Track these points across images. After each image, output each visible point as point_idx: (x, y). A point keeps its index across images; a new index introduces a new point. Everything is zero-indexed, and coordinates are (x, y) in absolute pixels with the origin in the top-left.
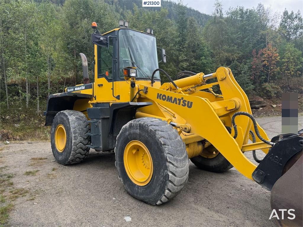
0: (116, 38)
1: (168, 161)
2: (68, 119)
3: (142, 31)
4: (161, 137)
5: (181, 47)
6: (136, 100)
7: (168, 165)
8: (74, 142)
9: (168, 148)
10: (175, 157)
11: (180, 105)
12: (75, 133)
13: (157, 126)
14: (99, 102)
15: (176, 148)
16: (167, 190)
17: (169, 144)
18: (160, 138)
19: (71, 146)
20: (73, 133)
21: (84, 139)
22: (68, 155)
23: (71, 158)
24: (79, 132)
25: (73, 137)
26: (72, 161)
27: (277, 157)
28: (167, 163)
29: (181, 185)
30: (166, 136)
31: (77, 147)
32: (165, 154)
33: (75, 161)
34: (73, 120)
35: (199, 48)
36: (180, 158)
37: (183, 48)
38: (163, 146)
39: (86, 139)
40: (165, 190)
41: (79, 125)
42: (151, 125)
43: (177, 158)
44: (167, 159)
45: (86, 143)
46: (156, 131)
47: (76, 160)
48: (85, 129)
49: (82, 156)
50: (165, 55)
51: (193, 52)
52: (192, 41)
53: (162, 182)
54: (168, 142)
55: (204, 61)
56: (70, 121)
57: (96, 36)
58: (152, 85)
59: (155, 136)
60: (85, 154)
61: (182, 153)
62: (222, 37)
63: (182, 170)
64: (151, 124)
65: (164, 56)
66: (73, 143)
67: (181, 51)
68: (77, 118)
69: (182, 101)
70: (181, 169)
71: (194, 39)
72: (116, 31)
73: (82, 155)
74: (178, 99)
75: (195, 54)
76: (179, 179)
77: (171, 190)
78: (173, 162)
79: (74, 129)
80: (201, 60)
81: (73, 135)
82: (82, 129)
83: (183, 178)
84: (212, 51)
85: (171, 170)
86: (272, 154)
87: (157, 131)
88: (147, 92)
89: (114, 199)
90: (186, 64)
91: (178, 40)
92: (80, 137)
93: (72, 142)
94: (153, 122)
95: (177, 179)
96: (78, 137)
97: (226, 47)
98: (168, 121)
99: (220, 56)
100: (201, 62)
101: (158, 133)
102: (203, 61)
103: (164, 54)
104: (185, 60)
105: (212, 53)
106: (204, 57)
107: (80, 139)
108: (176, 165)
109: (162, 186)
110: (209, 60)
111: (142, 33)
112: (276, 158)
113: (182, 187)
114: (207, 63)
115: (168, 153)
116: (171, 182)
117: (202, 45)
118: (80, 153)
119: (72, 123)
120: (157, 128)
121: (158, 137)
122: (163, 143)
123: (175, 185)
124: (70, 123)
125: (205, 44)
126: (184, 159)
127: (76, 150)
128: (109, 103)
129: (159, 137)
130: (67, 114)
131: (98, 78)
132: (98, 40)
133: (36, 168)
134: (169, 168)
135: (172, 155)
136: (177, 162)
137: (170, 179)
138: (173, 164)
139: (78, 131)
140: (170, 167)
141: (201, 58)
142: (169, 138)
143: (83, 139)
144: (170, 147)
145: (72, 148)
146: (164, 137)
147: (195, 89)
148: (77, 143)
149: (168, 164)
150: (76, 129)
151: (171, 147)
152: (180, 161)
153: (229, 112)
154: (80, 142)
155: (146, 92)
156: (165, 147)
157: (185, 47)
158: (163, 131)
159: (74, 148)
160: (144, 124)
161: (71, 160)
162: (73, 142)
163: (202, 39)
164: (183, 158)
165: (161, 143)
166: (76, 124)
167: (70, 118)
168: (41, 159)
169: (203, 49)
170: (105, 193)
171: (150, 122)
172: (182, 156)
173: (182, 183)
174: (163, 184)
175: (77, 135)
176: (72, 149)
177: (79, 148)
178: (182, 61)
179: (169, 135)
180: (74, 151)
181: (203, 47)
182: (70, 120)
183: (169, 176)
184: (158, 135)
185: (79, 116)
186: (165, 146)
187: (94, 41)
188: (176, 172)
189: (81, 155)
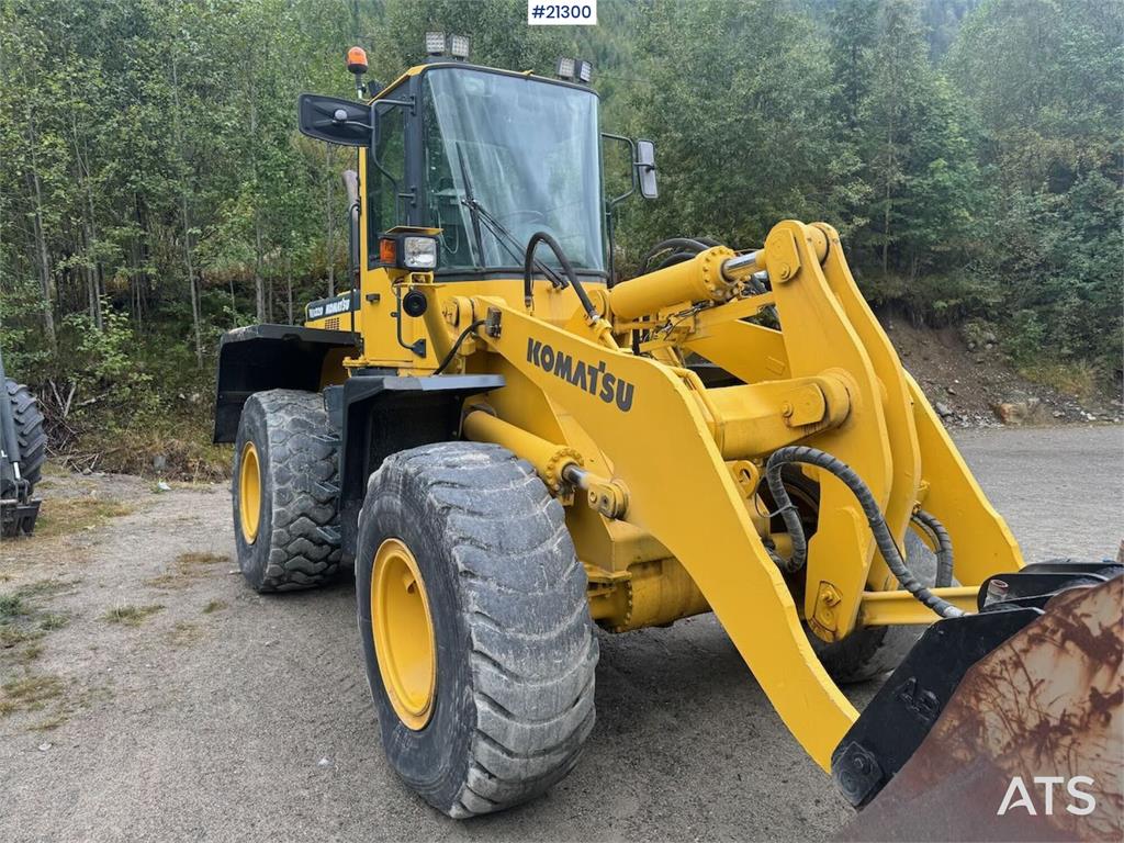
0: (412, 106)
1: (475, 648)
2: (265, 425)
3: (526, 73)
4: (463, 539)
5: (839, 123)
6: (462, 365)
7: (477, 666)
8: (278, 514)
9: (481, 590)
10: (510, 633)
11: (594, 393)
12: (282, 479)
13: (462, 486)
14: (372, 363)
15: (525, 589)
16: (476, 767)
17: (488, 573)
18: (456, 543)
19: (270, 526)
20: (274, 479)
21: (318, 502)
22: (263, 557)
23: (271, 569)
24: (298, 475)
25: (274, 494)
26: (279, 578)
27: (931, 695)
28: (473, 655)
29: (546, 751)
30: (484, 537)
31: (288, 531)
32: (467, 617)
33: (290, 581)
34: (279, 431)
35: (924, 123)
36: (535, 637)
37: (853, 125)
38: (463, 582)
39: (325, 503)
40: (467, 767)
41: (299, 450)
42: (440, 483)
43: (521, 636)
44: (471, 639)
45: (327, 519)
46: (449, 508)
47: (293, 579)
48: (323, 464)
49: (311, 564)
50: (649, 168)
51: (902, 139)
52: (895, 94)
53: (459, 735)
54: (487, 563)
55: (945, 178)
56: (269, 433)
57: (317, 104)
58: (526, 301)
59: (440, 531)
60: (325, 559)
61: (552, 613)
62: (1037, 72)
63: (543, 690)
64: (440, 478)
65: (648, 171)
66: (274, 515)
67: (841, 138)
68: (296, 423)
69: (600, 375)
70: (537, 686)
71: (906, 87)
72: (415, 76)
73: (316, 562)
74: (589, 367)
75: (907, 148)
76: (528, 727)
77: (492, 770)
78: (496, 656)
79: (281, 462)
80: (932, 173)
81: (276, 487)
82: (310, 463)
83: (553, 722)
84: (985, 133)
85: (485, 690)
86: (914, 680)
87: (452, 510)
88: (499, 331)
89: (324, 761)
90: (857, 192)
91: (827, 93)
92: (300, 494)
93: (271, 513)
94: (454, 466)
95: (516, 728)
96: (296, 495)
97: (1051, 113)
98: (555, 461)
99: (1022, 153)
100: (930, 181)
101: (452, 521)
102: (939, 177)
103: (644, 163)
104: (856, 174)
105: (986, 140)
106: (942, 162)
107: (301, 501)
108: (510, 666)
109: (459, 749)
110: (966, 172)
111: (527, 78)
112: (927, 701)
113: (557, 759)
114: (959, 185)
115: (477, 612)
116: (486, 737)
117: (937, 112)
118: (306, 555)
119: (275, 440)
120: (455, 496)
121: (451, 538)
122: (461, 567)
123: (510, 753)
124: (270, 440)
125: (950, 104)
126: (563, 642)
127: (288, 544)
128: (396, 368)
129: (454, 538)
130: (264, 406)
131: (369, 270)
132: (326, 122)
133: (162, 595)
134: (477, 677)
135: (498, 624)
136: (517, 656)
137: (480, 726)
138: (496, 664)
139: (294, 472)
140: (481, 677)
141: (932, 165)
142: (496, 542)
143: (311, 503)
144: (493, 586)
145: (270, 533)
146: (473, 541)
147: (696, 322)
148: (290, 515)
149: (474, 660)
150: (287, 466)
151: (499, 585)
152: (537, 649)
153: (802, 434)
154: (302, 515)
155: (495, 332)
156: (471, 586)
157: (861, 123)
158: (481, 514)
159: (279, 535)
160: (416, 474)
161: (275, 578)
162: (274, 511)
163: (937, 83)
164: (554, 634)
165: (457, 565)
166: (289, 445)
167: (270, 422)
168: (207, 559)
169: (944, 125)
170: (309, 729)
171: (443, 468)
172: (548, 628)
173: (550, 742)
174: (460, 742)
175: (289, 485)
176: (273, 539)
177: (300, 536)
178: (844, 180)
179: (501, 532)
180: (281, 547)
181: (942, 117)
182: (270, 430)
183: (478, 714)
184: (450, 529)
185: (309, 416)
186: (472, 581)
187: (308, 125)
188: (507, 697)
189: (311, 560)
